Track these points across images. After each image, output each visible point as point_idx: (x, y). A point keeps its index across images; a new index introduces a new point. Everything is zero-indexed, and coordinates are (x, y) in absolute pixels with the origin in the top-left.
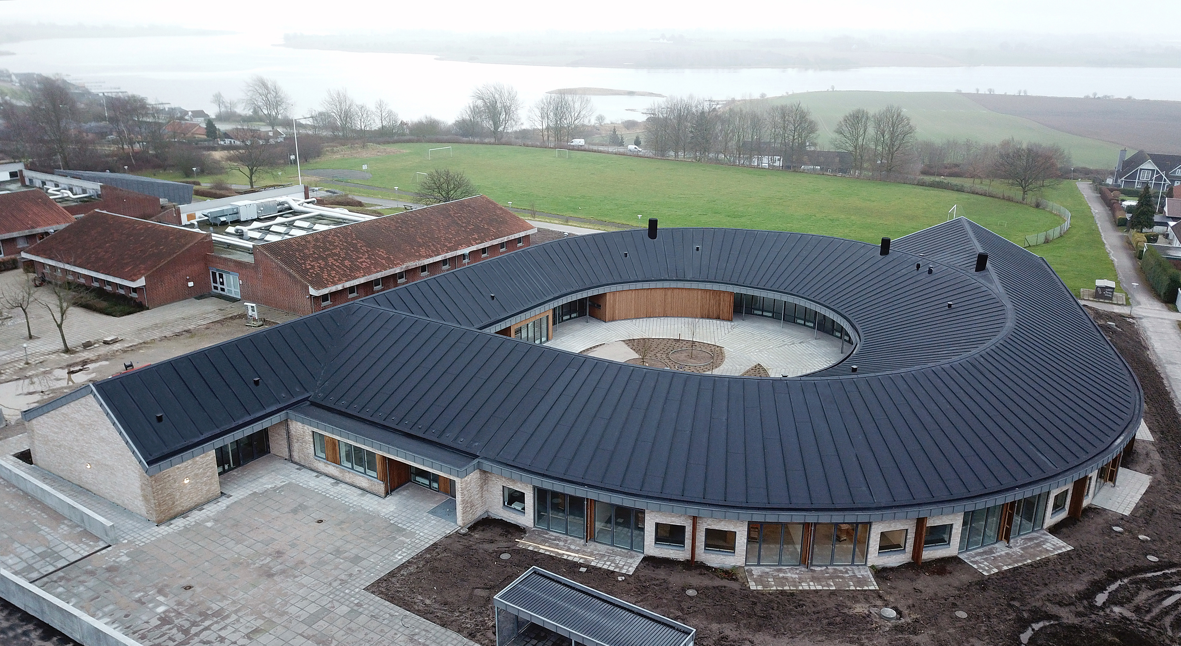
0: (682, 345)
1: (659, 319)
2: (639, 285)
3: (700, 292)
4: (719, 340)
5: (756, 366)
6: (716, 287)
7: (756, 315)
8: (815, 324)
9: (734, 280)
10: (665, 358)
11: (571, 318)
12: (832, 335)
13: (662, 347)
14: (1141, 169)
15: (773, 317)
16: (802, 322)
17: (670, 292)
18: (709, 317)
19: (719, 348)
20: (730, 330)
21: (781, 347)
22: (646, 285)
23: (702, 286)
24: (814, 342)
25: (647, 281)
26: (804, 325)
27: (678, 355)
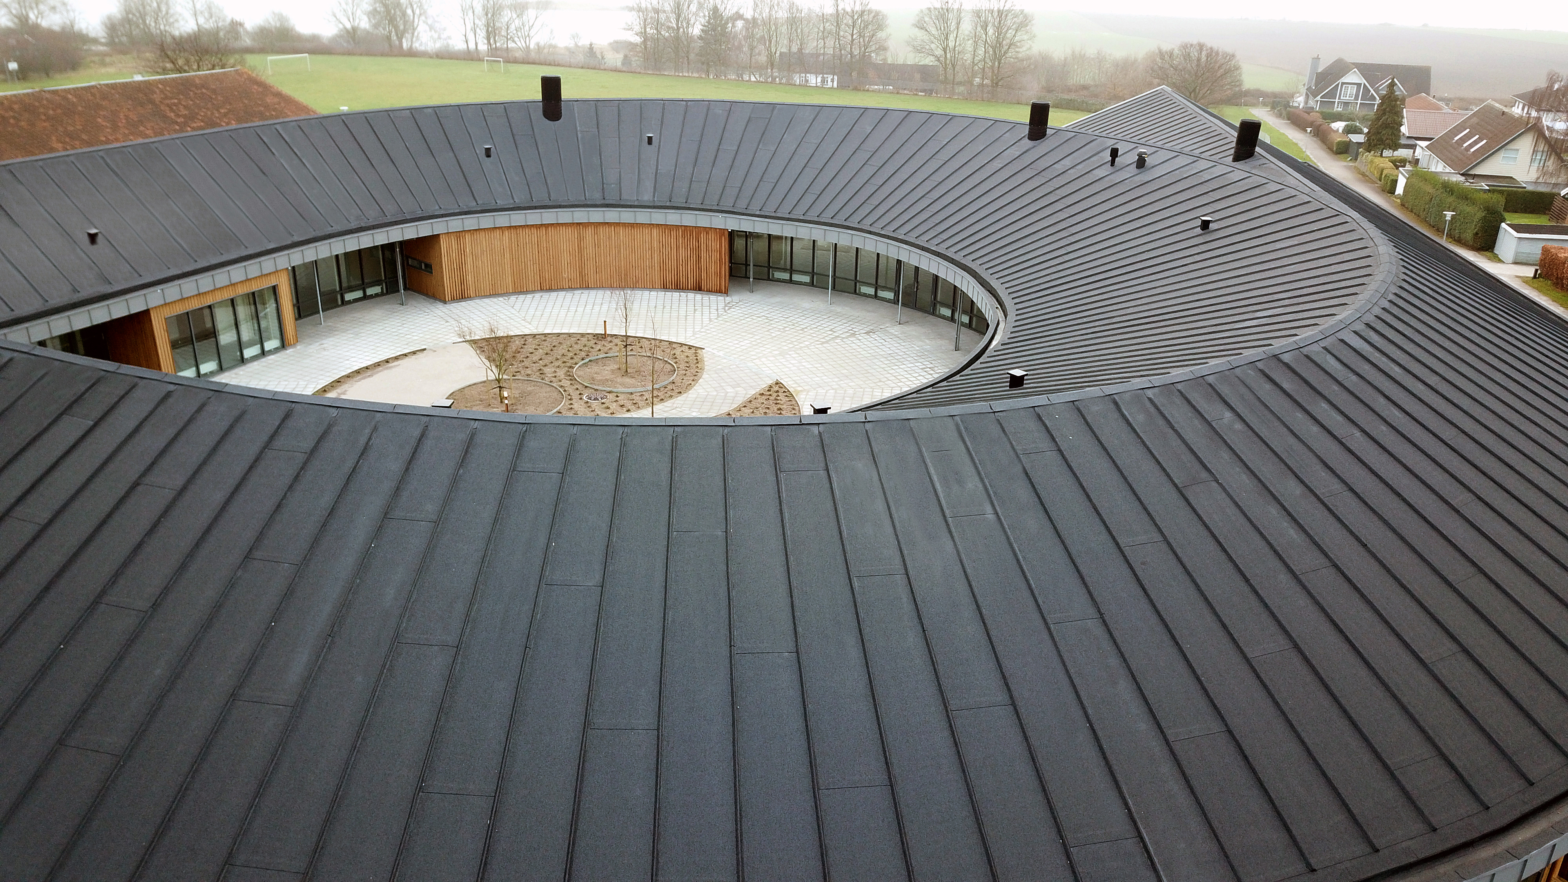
0: (609, 346)
1: (569, 295)
2: (518, 218)
3: (655, 232)
4: (694, 333)
5: (771, 387)
6: (688, 219)
7: (779, 280)
8: (897, 294)
9: (727, 204)
10: (563, 376)
11: (365, 297)
12: (933, 314)
13: (561, 352)
14: (1343, 83)
15: (812, 284)
16: (871, 291)
17: (590, 231)
18: (678, 287)
19: (693, 351)
20: (721, 312)
21: (827, 342)
22: (534, 217)
23: (658, 217)
24: (896, 330)
25: (536, 208)
26: (876, 296)
27: (595, 368)
